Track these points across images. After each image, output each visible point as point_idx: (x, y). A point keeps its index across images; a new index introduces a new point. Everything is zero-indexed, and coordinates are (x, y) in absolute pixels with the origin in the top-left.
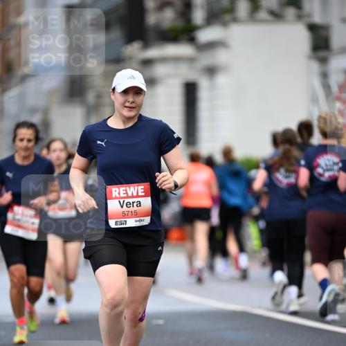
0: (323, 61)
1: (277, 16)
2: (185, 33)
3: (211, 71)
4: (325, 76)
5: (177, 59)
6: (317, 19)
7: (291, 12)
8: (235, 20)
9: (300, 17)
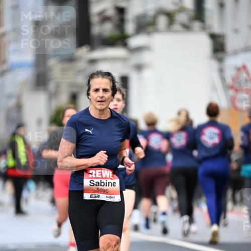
0: (220, 60)
1: (187, 27)
2: (120, 40)
3: (139, 68)
4: (221, 71)
5: (114, 59)
6: (216, 30)
7: (197, 25)
8: (157, 31)
9: (204, 28)
